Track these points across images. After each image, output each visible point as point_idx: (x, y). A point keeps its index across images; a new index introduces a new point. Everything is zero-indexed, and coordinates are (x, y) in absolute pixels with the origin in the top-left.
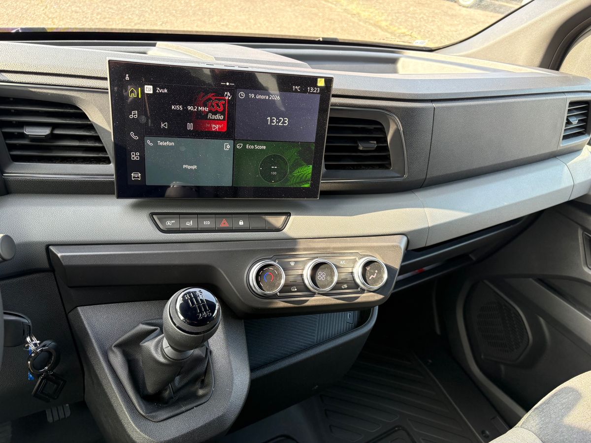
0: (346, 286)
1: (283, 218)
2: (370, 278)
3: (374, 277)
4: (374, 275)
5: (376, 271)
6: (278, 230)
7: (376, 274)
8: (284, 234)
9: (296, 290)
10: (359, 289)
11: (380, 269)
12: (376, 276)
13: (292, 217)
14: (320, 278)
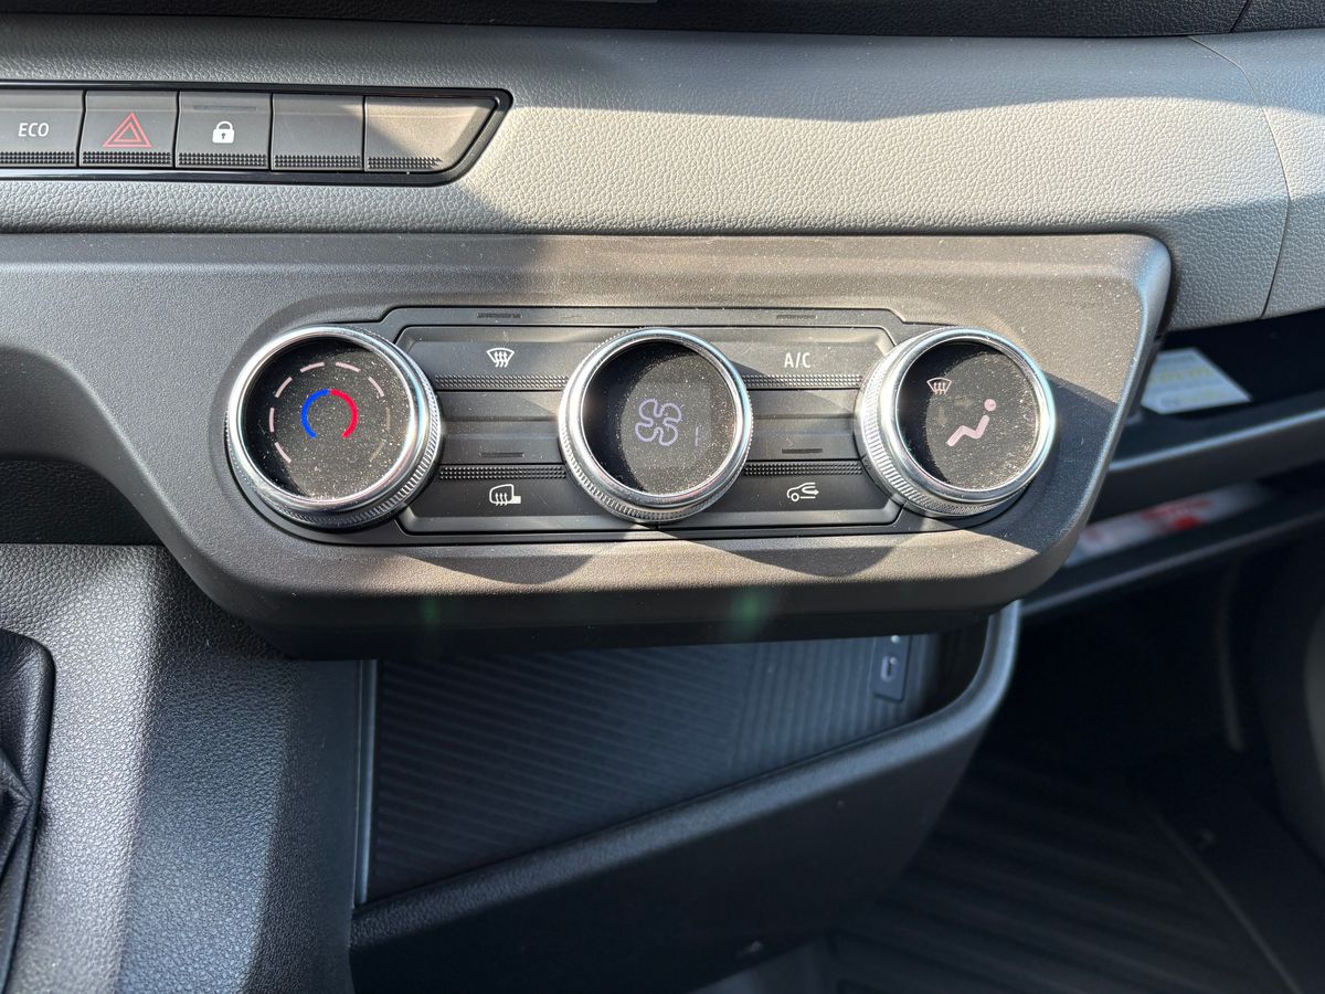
0: (809, 489)
1: (465, 116)
2: (951, 442)
3: (977, 434)
4: (973, 425)
5: (990, 405)
6: (431, 177)
7: (985, 420)
8: (465, 196)
9: (516, 500)
10: (889, 510)
11: (1016, 393)
12: (988, 432)
13: (515, 117)
14: (647, 432)
